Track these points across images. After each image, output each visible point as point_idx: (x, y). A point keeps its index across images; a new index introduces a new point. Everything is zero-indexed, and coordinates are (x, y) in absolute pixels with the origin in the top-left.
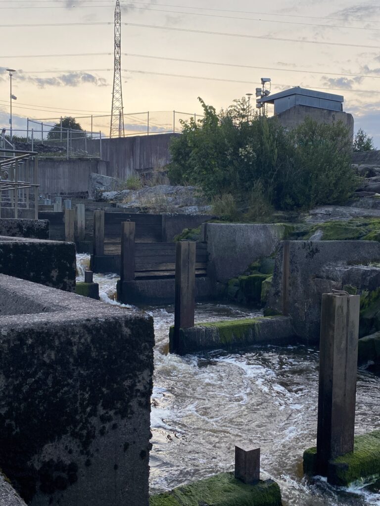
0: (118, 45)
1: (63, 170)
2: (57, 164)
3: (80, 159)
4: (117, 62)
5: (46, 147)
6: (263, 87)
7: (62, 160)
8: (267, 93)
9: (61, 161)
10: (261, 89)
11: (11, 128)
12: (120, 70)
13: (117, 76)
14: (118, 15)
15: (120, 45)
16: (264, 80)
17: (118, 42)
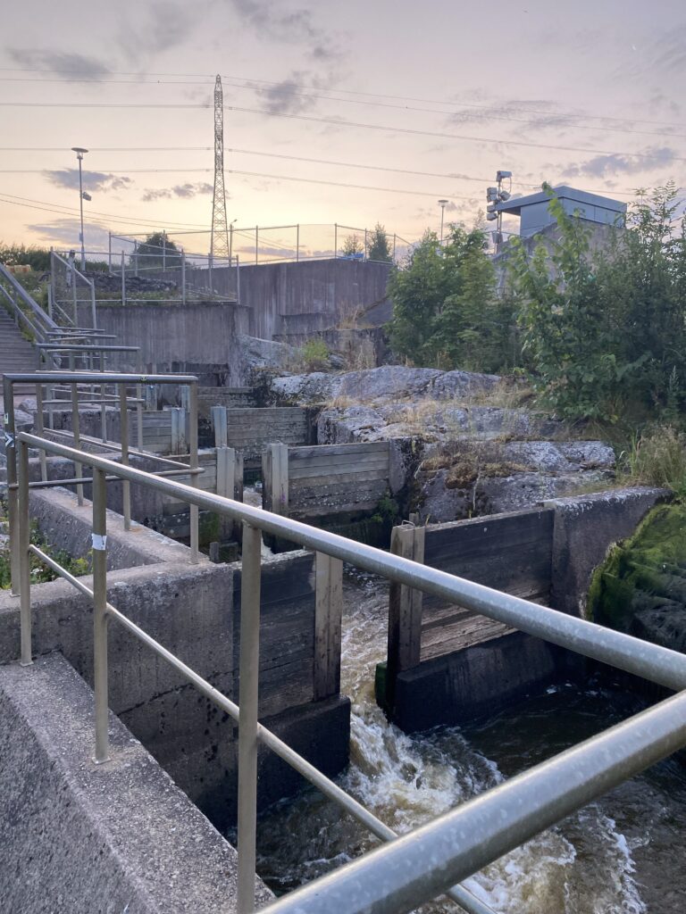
0: (219, 137)
1: (177, 322)
2: (167, 312)
3: (204, 303)
4: (219, 160)
5: (144, 282)
6: (499, 186)
7: (175, 306)
8: (506, 196)
9: (173, 308)
10: (495, 189)
11: (83, 248)
12: (223, 170)
13: (219, 178)
14: (219, 95)
15: (222, 137)
16: (502, 175)
17: (219, 133)
